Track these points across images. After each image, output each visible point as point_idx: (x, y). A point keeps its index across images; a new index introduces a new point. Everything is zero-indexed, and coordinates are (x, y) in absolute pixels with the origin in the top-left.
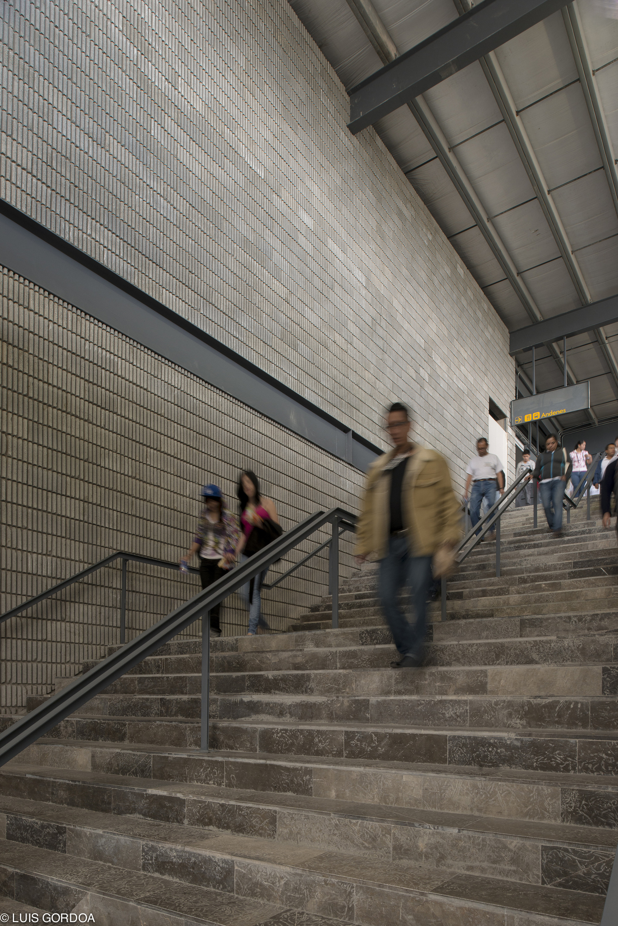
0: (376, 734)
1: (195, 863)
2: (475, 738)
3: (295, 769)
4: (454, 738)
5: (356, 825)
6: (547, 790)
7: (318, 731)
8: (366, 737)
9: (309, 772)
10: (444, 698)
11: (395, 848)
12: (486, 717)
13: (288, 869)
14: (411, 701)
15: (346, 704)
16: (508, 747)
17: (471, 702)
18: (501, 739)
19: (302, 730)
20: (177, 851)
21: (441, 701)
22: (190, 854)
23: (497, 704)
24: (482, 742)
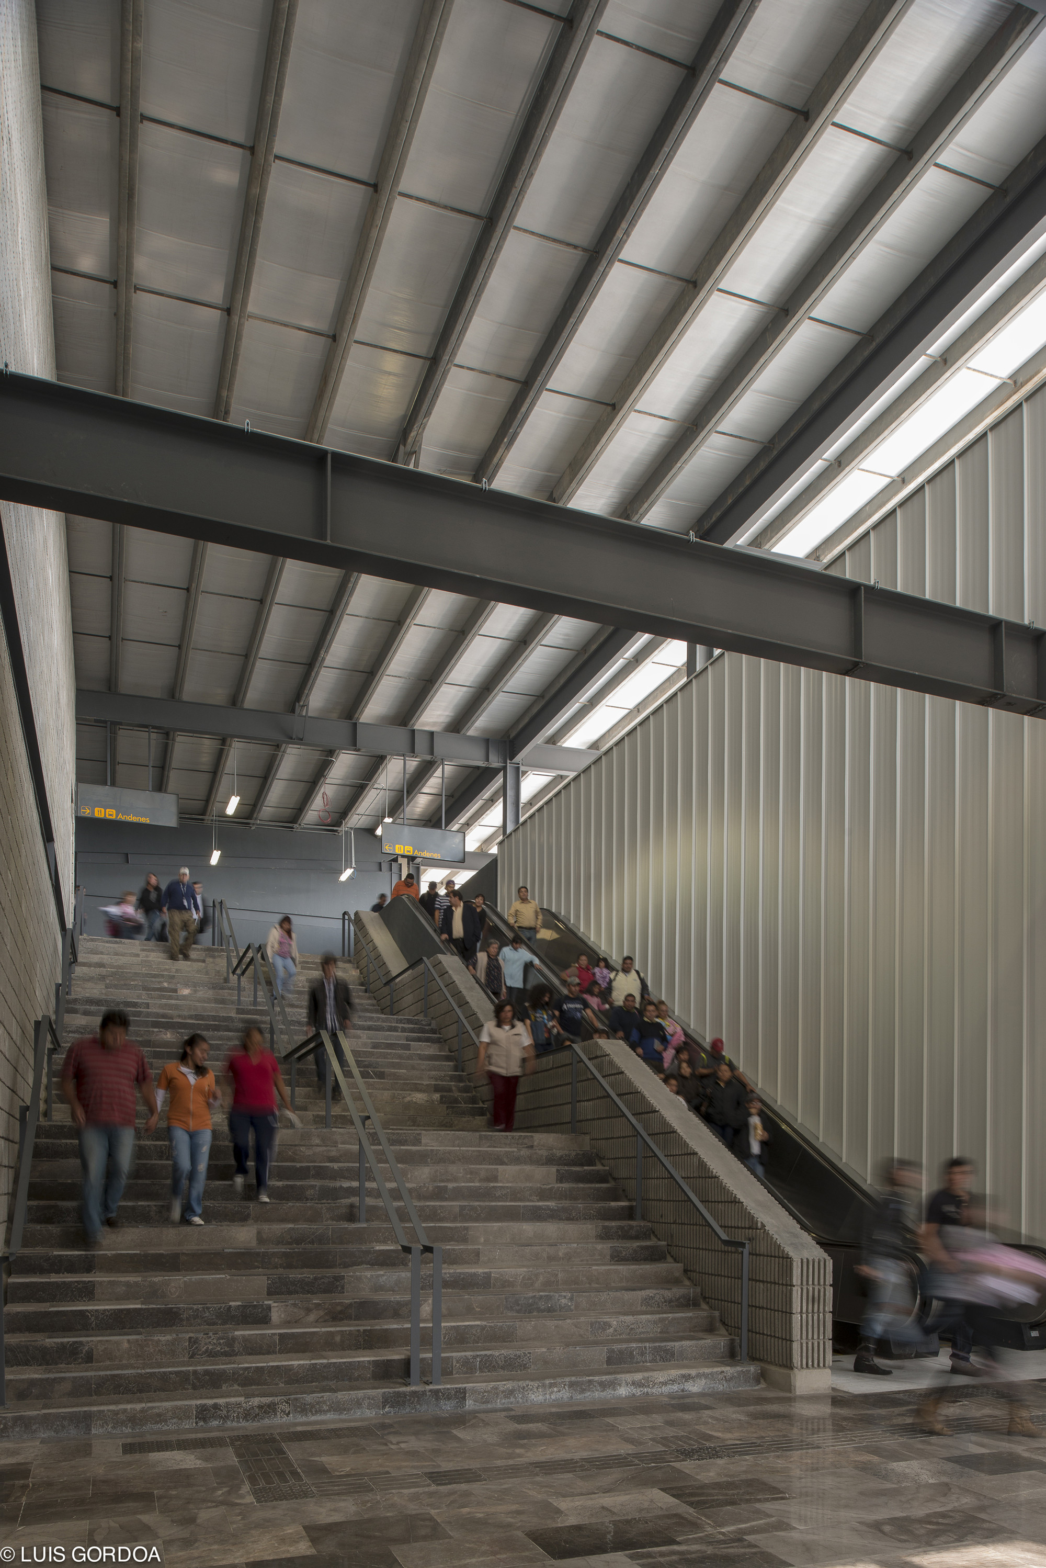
0: (480, 1206)
1: (464, 1278)
2: (535, 1206)
3: (456, 1228)
4: (525, 1206)
5: (528, 1250)
6: (590, 1227)
7: (440, 1206)
8: (473, 1208)
9: (466, 1228)
10: (495, 1185)
11: (548, 1257)
12: (519, 1195)
13: (525, 1269)
14: (475, 1187)
15: (431, 1189)
16: (552, 1210)
17: (510, 1187)
18: (548, 1206)
19: (428, 1206)
20: (449, 1273)
21: (493, 1187)
22: (460, 1273)
23: (524, 1188)
24: (539, 1208)
